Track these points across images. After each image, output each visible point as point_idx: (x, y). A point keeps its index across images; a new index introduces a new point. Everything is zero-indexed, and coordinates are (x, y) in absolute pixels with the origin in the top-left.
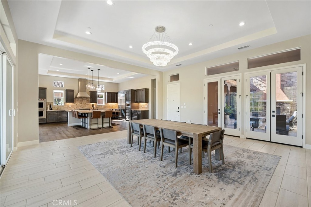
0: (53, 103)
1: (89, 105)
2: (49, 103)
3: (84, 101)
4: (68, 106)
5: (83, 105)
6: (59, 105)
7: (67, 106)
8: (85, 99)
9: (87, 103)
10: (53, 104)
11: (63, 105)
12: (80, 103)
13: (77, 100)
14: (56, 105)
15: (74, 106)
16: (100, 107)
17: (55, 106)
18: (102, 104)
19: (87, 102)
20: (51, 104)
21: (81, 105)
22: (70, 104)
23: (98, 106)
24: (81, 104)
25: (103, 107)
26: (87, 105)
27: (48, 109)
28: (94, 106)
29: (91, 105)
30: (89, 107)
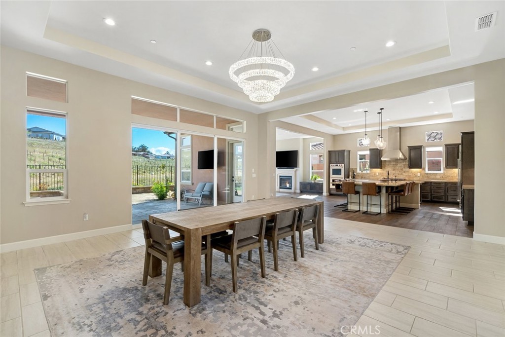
0: (356, 169)
1: (408, 172)
2: (352, 169)
3: (399, 165)
4: (375, 174)
5: (397, 172)
6: (364, 172)
7: (373, 174)
8: (401, 162)
9: (404, 170)
10: (357, 171)
11: (368, 172)
13: (387, 163)
14: (361, 172)
15: (382, 174)
16: (433, 177)
18: (440, 170)
19: (405, 168)
20: (355, 170)
21: (394, 172)
22: (378, 171)
23: (427, 174)
24: (394, 170)
25: (438, 177)
26: (405, 172)
27: (350, 177)
28: (419, 174)
29: (412, 172)
30: (408, 176)
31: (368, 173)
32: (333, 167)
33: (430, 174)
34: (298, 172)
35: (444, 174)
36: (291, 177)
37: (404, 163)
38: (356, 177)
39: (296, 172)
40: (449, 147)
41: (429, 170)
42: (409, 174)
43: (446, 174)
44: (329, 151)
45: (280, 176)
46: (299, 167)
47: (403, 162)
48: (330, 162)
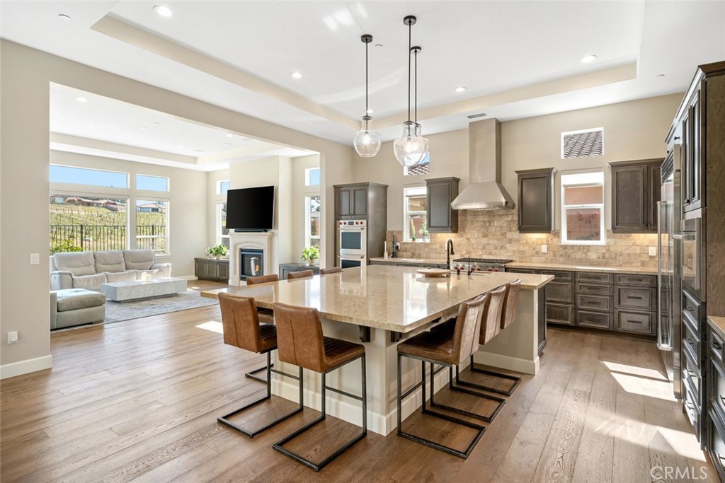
0: (401, 232)
1: (518, 240)
2: (392, 232)
3: (496, 224)
5: (491, 242)
6: (417, 241)
7: (438, 246)
8: (500, 216)
9: (509, 235)
10: (402, 238)
11: (428, 241)
12: (481, 235)
13: (469, 218)
14: (410, 240)
16: (579, 255)
17: (408, 243)
18: (596, 236)
19: (510, 230)
20: (398, 236)
21: (485, 241)
22: (447, 238)
23: (565, 247)
24: (485, 236)
25: (593, 257)
26: (510, 241)
27: (386, 254)
28: (544, 249)
29: (527, 243)
30: (519, 251)
31: (426, 245)
32: (344, 227)
33: (573, 246)
34: (276, 240)
35: (608, 247)
36: (262, 251)
37: (510, 218)
38: (400, 253)
39: (271, 239)
40: (621, 170)
41: (569, 238)
42: (522, 248)
43: (612, 249)
44: (336, 187)
45: (242, 250)
46: (277, 228)
47: (507, 215)
48: (338, 216)
